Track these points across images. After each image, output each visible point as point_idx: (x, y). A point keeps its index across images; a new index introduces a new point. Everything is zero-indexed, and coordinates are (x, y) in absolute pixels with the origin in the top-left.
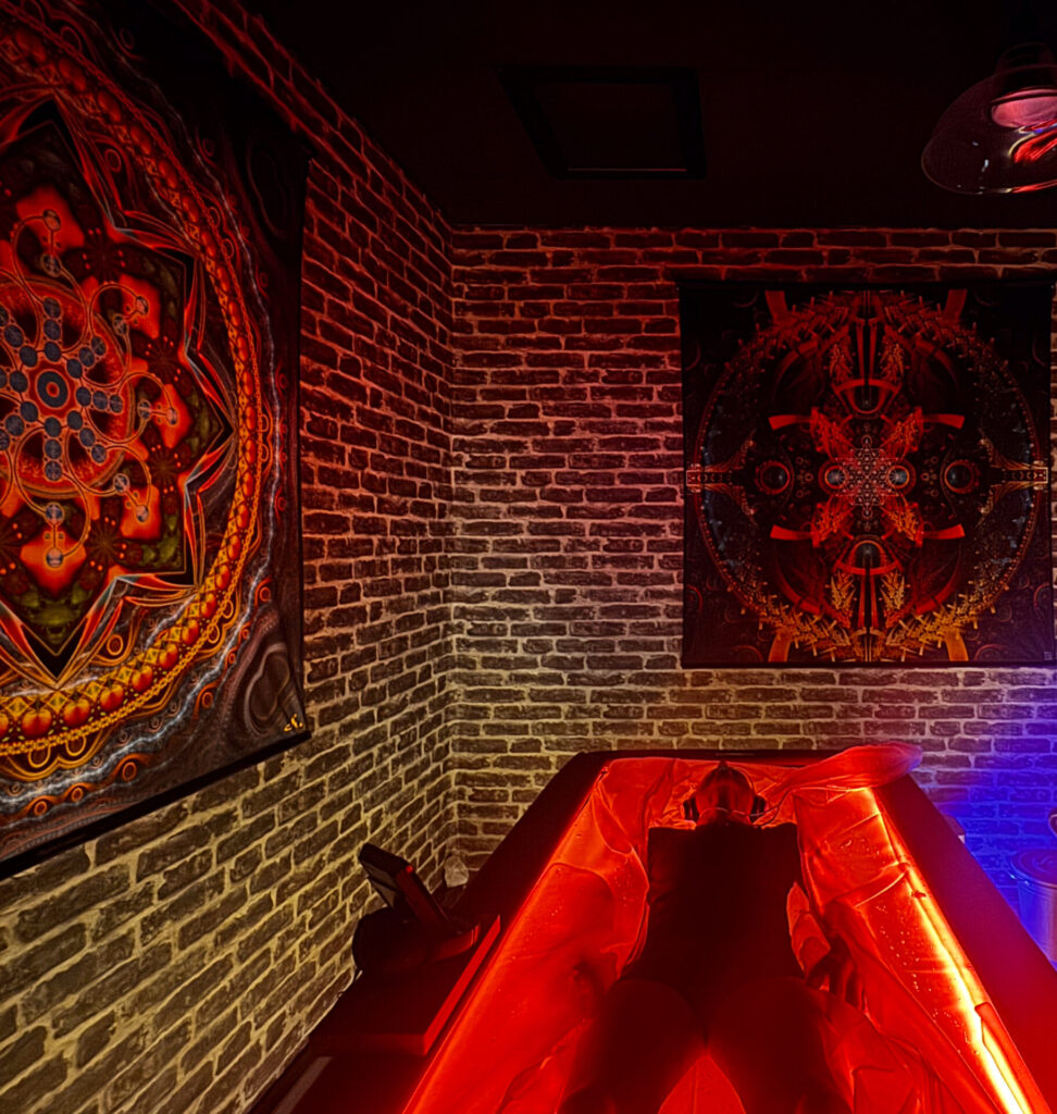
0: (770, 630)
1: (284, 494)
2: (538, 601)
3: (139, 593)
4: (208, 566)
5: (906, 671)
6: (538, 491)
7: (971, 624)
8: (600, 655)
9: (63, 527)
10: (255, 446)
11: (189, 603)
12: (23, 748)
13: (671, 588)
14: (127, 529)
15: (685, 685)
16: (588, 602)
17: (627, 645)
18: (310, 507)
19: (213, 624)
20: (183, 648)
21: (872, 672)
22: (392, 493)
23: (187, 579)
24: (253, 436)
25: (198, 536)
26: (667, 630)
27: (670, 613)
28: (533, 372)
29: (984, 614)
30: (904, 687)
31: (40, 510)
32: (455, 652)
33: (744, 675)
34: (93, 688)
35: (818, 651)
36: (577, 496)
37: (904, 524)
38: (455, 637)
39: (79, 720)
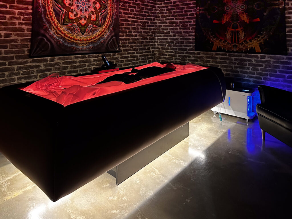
0: (213, 43)
1: (116, 15)
2: (170, 37)
3: (93, 27)
4: (103, 25)
5: (245, 54)
6: (170, 15)
7: (262, 43)
8: (180, 48)
9: (84, 19)
10: (111, 9)
11: (100, 29)
12: (79, 42)
13: (193, 34)
14: (92, 19)
15: (195, 55)
16: (178, 37)
17: (185, 46)
18: (121, 18)
19: (104, 32)
20: (99, 35)
21: (236, 54)
22: (140, 16)
23: (100, 26)
24: (111, 8)
25: (101, 21)
26: (192, 43)
27: (193, 39)
29: (265, 41)
30: (244, 58)
31: (82, 17)
32: (157, 46)
33: (207, 53)
34: (87, 37)
35: (223, 48)
36: (177, 16)
37: (244, 18)
38: (157, 43)
39: (85, 41)
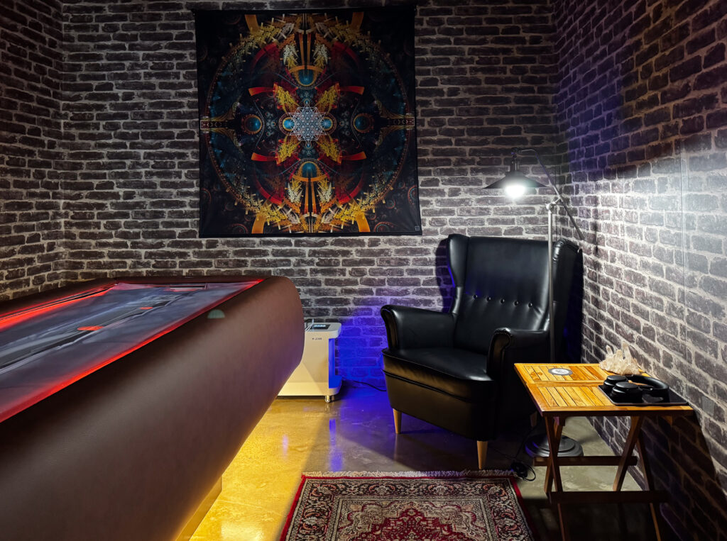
0: (252, 213)
2: (113, 198)
5: (334, 239)
6: (113, 133)
7: (371, 210)
8: (150, 230)
13: (192, 190)
15: (202, 248)
16: (143, 199)
17: (167, 224)
26: (191, 215)
27: (192, 205)
28: (110, 64)
30: (333, 248)
32: (63, 229)
33: (238, 242)
35: (281, 227)
36: (136, 136)
38: (63, 220)
